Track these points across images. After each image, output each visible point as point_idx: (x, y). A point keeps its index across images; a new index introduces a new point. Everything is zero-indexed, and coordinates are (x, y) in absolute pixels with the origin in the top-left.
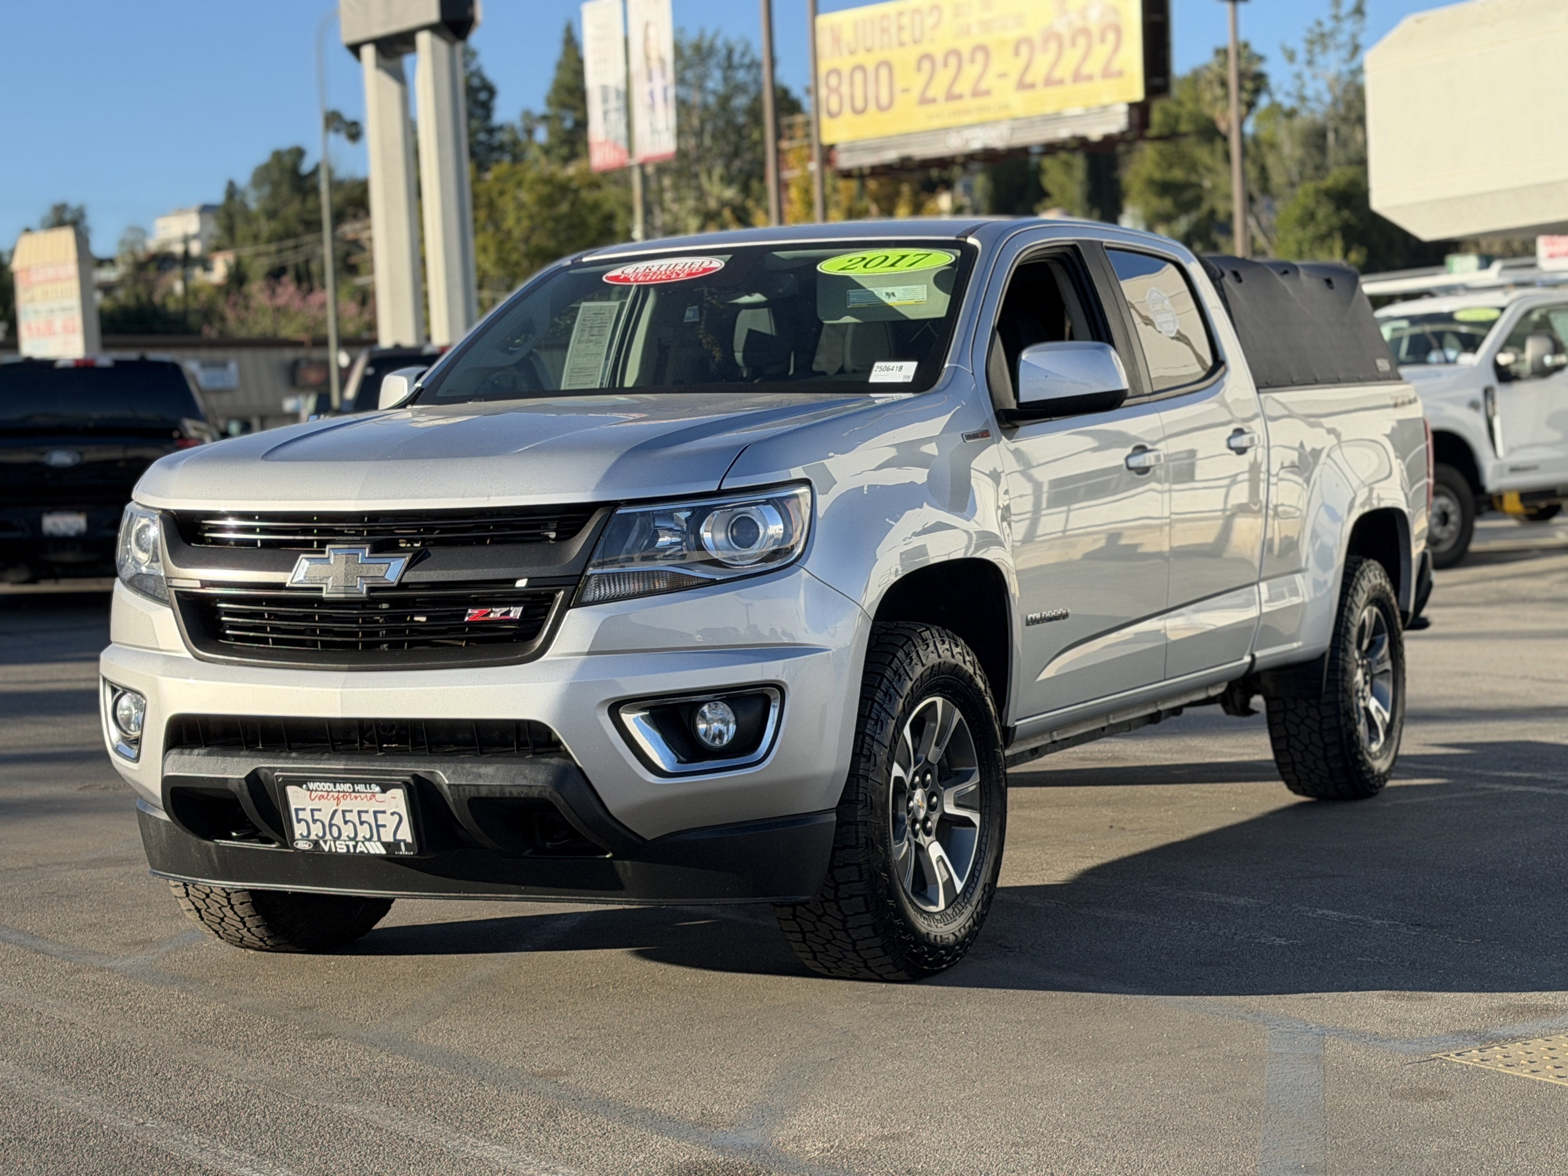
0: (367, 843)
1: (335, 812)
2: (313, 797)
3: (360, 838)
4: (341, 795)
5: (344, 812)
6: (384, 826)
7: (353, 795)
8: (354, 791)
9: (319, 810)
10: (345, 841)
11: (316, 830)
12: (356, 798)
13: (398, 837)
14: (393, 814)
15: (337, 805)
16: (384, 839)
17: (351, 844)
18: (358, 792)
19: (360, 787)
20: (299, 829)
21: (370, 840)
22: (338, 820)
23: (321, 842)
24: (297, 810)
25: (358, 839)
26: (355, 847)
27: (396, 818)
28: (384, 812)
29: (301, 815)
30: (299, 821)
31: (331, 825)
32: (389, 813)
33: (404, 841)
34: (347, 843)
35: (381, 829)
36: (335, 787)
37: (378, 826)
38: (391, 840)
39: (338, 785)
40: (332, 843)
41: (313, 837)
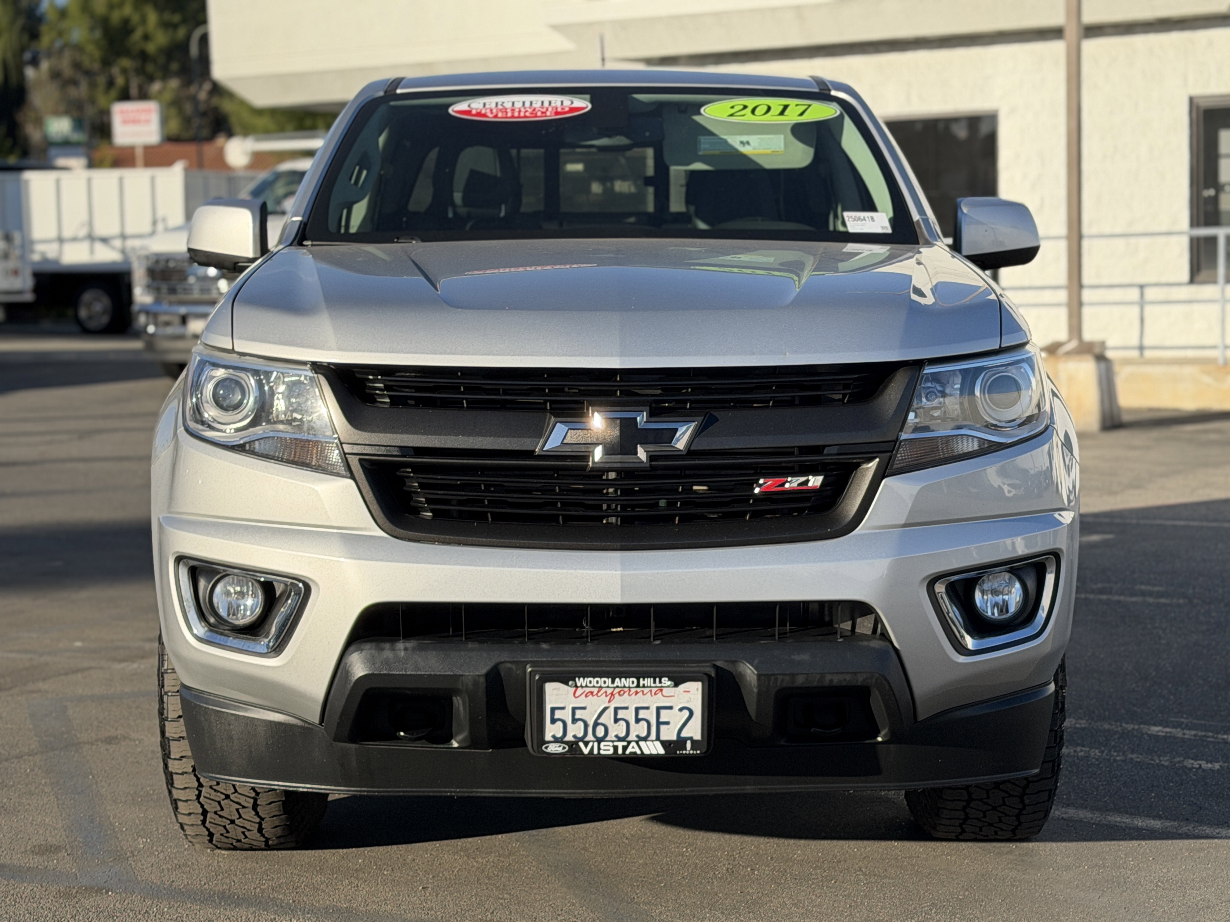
0: (642, 743)
1: (605, 709)
2: (577, 694)
3: (632, 737)
4: (617, 690)
5: (616, 709)
6: (667, 723)
7: (633, 690)
8: (638, 686)
9: (584, 708)
10: (613, 741)
11: (575, 731)
12: (637, 693)
13: (684, 734)
14: (681, 710)
15: (610, 701)
16: (663, 737)
17: (620, 745)
18: (644, 686)
19: (649, 681)
20: (551, 731)
21: (645, 739)
22: (608, 718)
23: (581, 744)
24: (553, 710)
25: (629, 739)
26: (625, 748)
27: (686, 713)
28: (670, 708)
29: (558, 714)
30: (553, 721)
31: (596, 724)
32: (676, 708)
33: (691, 739)
34: (616, 744)
35: (663, 728)
36: (613, 682)
37: (659, 723)
38: (674, 738)
39: (617, 680)
40: (596, 744)
41: (569, 738)
